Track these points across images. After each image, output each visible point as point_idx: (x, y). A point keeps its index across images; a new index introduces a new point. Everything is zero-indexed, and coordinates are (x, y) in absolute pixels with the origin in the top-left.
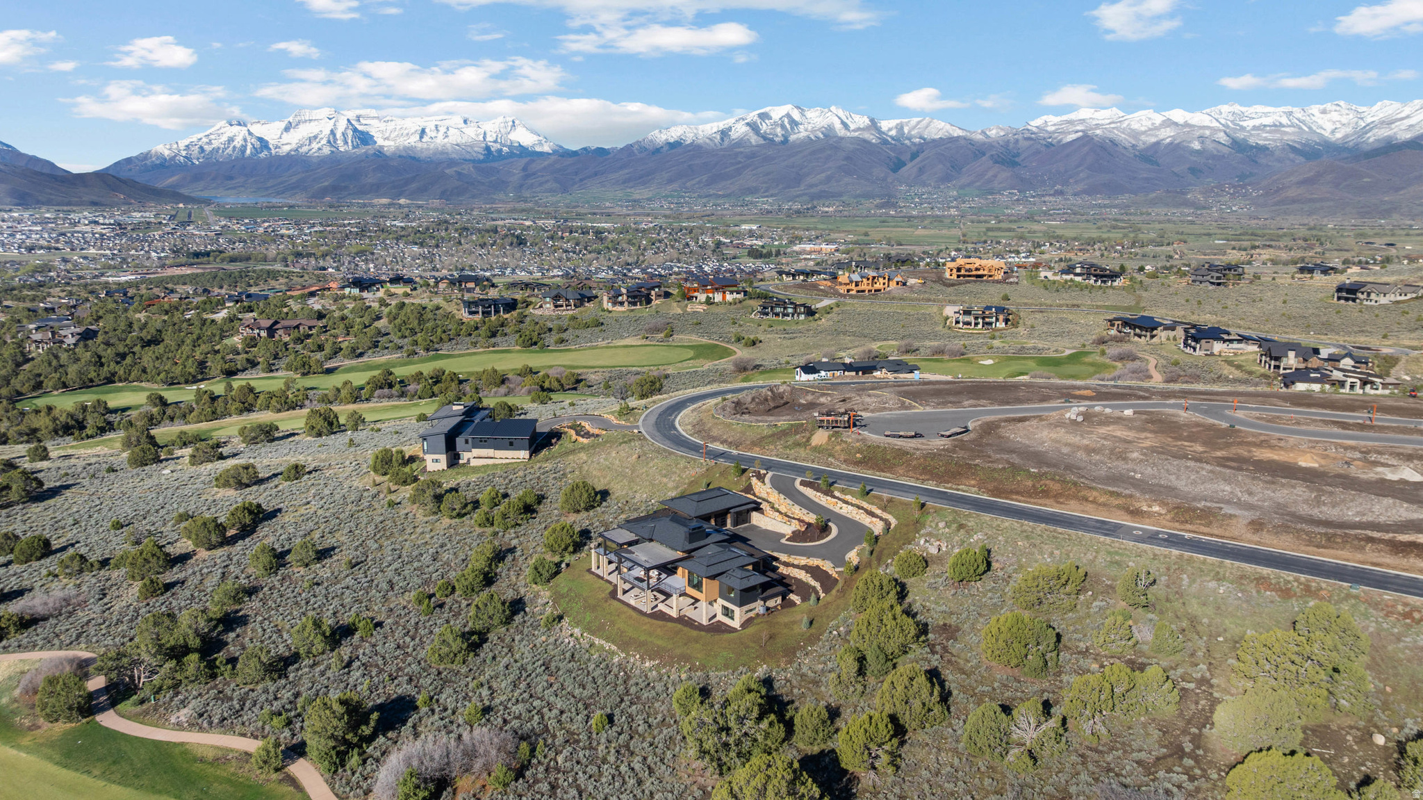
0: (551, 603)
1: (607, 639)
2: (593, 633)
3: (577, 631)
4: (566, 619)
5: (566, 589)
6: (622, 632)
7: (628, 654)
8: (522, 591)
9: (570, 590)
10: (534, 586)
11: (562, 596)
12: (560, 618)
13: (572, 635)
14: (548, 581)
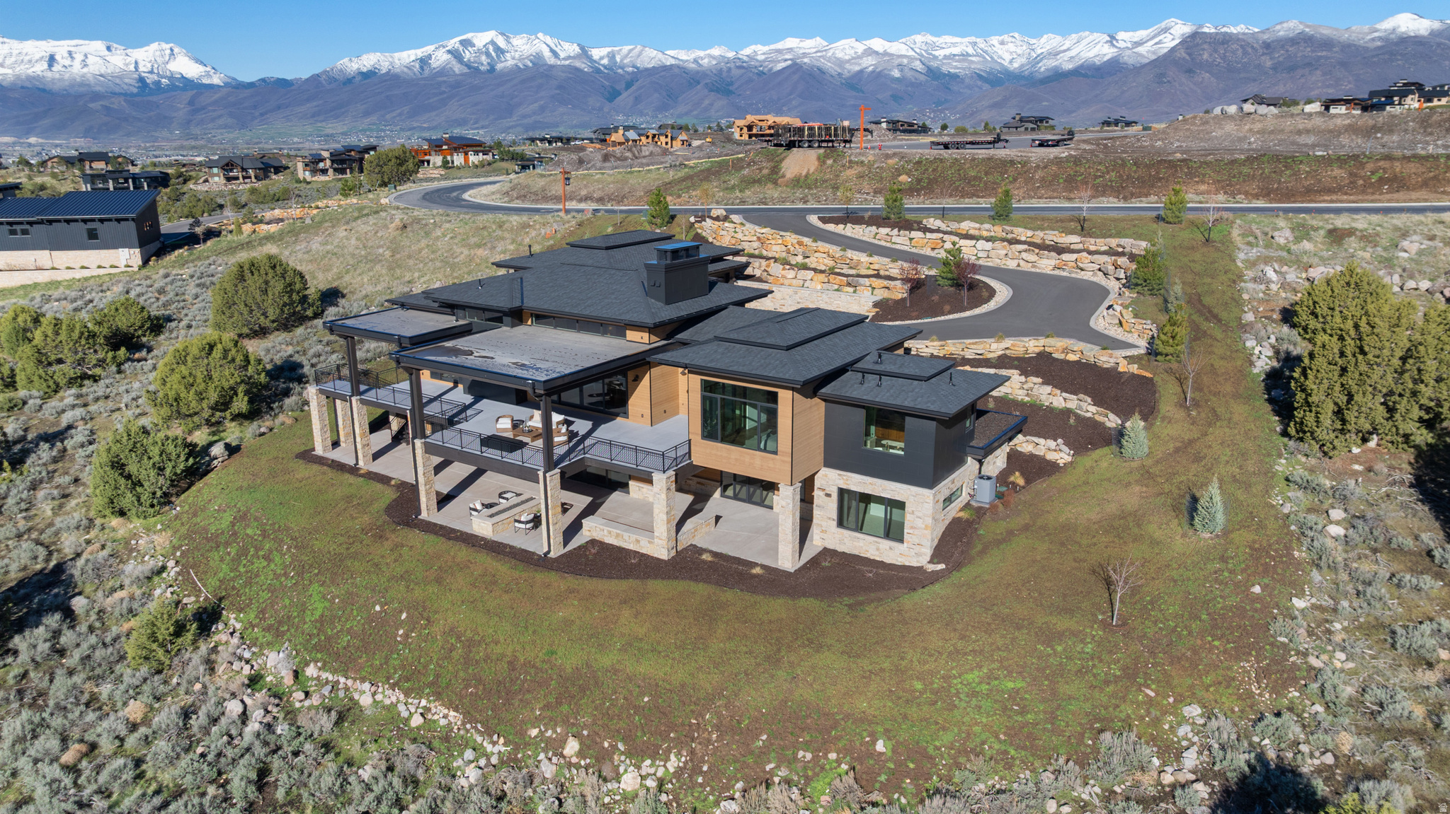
0: (173, 571)
1: (411, 682)
2: (343, 662)
3: (277, 663)
4: (232, 619)
5: (227, 518)
6: (470, 644)
7: (519, 741)
8: (68, 543)
9: (242, 517)
10: (115, 522)
11: (215, 542)
12: (207, 618)
13: (254, 681)
14: (166, 500)
